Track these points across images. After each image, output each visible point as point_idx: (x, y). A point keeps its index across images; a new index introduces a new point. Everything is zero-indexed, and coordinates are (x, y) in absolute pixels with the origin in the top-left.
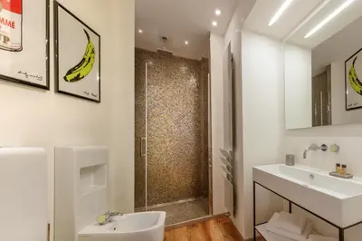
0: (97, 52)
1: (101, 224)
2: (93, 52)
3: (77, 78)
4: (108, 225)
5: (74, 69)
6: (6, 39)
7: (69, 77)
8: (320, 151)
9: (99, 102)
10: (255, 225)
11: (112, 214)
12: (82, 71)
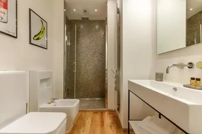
0: (46, 28)
1: (49, 103)
2: (44, 29)
3: (38, 39)
4: (52, 104)
5: (37, 35)
6: (2, 18)
7: (35, 38)
8: (186, 68)
9: (47, 49)
10: (129, 120)
11: (54, 99)
12: (40, 36)
